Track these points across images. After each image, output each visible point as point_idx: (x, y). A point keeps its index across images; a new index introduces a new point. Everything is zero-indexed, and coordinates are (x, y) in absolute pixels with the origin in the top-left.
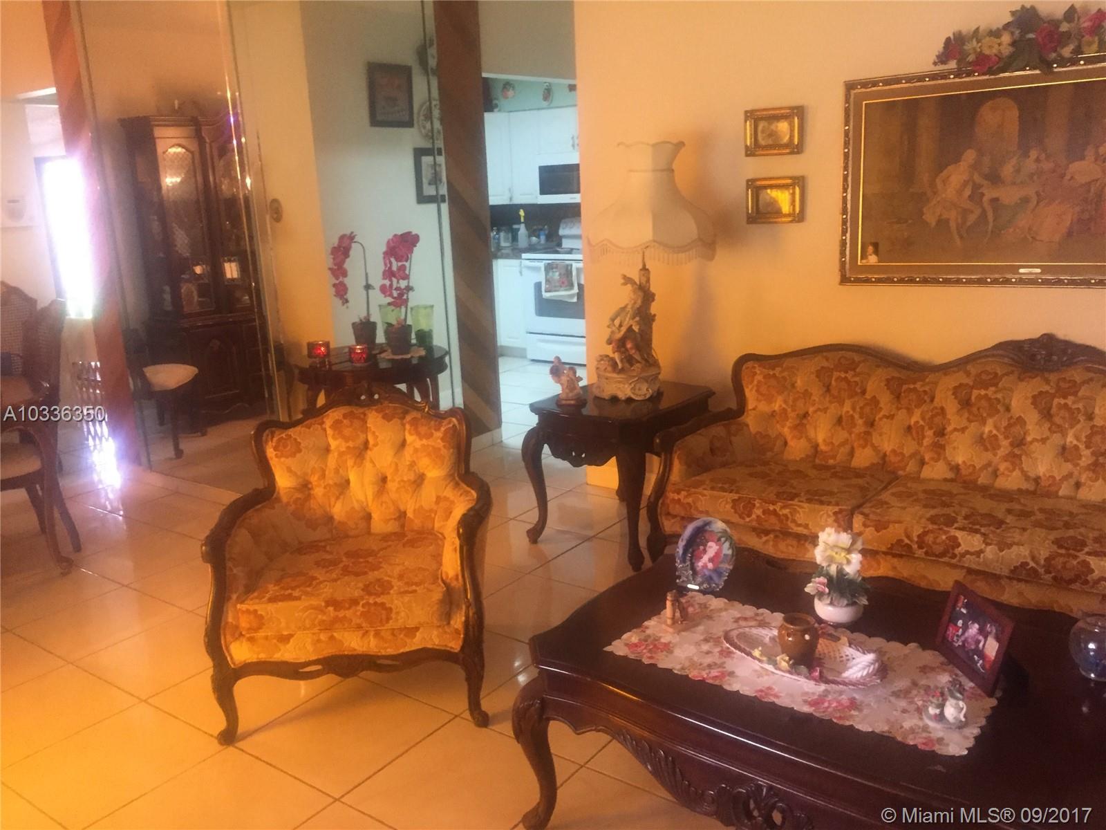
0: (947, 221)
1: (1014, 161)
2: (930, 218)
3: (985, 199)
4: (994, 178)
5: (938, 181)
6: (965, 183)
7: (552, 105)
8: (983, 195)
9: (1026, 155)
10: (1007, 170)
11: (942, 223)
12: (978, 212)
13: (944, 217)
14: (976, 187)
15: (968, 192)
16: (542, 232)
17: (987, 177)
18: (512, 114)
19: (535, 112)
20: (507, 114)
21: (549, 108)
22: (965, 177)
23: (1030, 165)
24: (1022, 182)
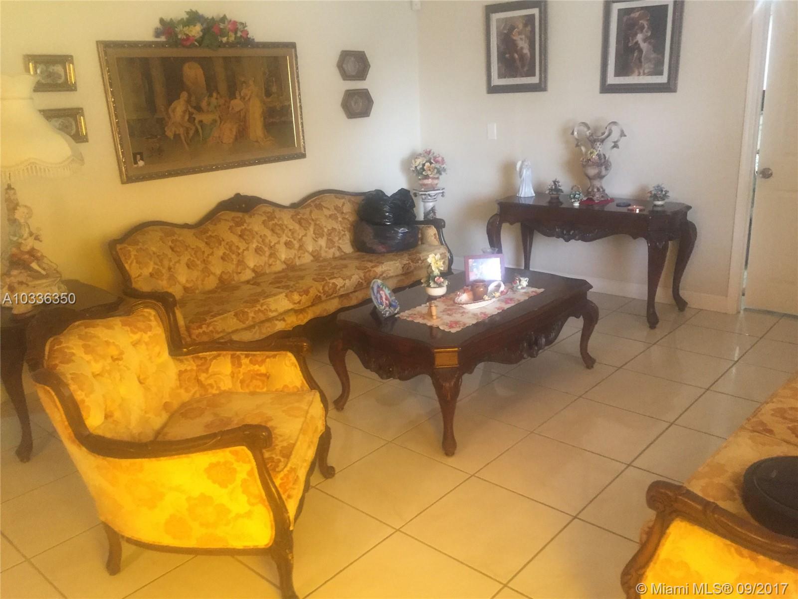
0: (179, 135)
1: (206, 99)
2: (170, 134)
3: (196, 121)
4: (199, 109)
5: (170, 111)
6: (184, 112)
8: (194, 119)
9: (211, 96)
10: (204, 104)
11: (177, 136)
12: (194, 128)
13: (177, 132)
14: (191, 114)
15: (187, 117)
17: (195, 108)
22: (184, 108)
23: (214, 101)
24: (211, 111)
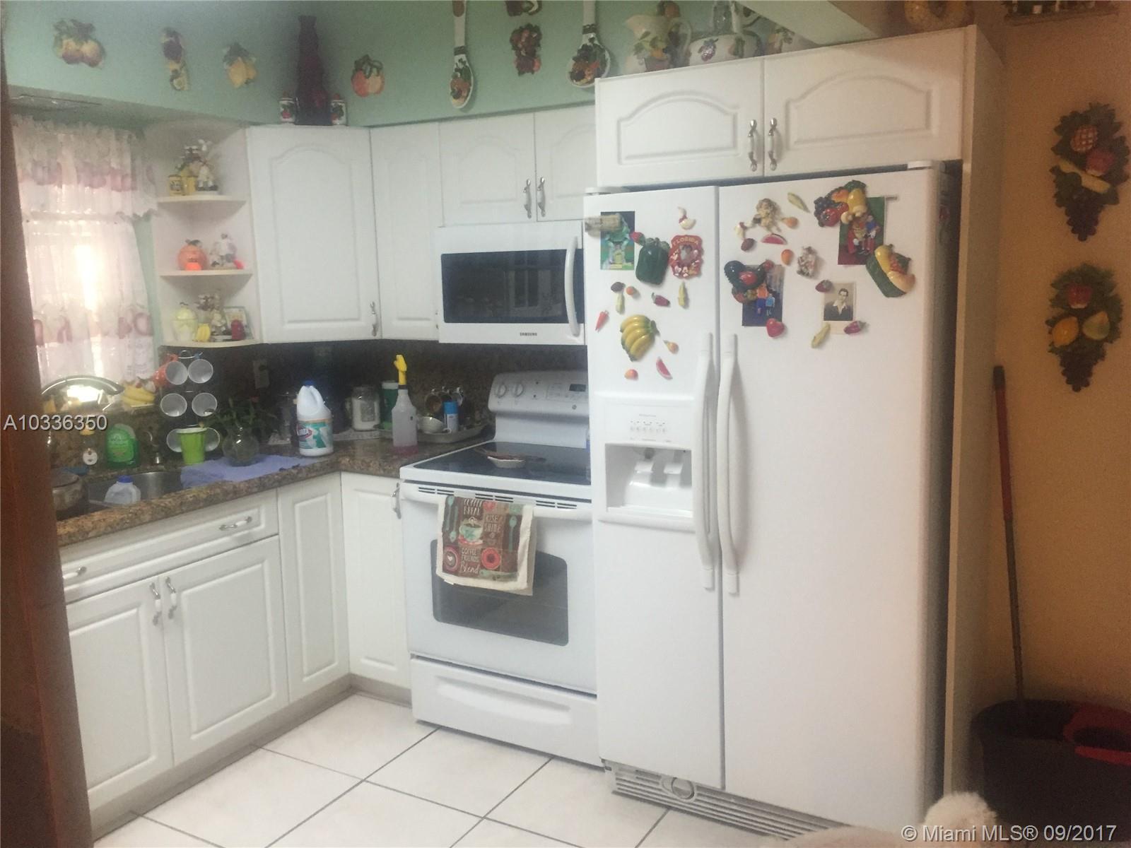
7: (473, 111)
16: (449, 405)
18: (375, 131)
19: (434, 126)
20: (365, 132)
21: (466, 116)
